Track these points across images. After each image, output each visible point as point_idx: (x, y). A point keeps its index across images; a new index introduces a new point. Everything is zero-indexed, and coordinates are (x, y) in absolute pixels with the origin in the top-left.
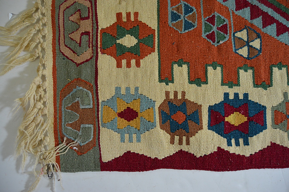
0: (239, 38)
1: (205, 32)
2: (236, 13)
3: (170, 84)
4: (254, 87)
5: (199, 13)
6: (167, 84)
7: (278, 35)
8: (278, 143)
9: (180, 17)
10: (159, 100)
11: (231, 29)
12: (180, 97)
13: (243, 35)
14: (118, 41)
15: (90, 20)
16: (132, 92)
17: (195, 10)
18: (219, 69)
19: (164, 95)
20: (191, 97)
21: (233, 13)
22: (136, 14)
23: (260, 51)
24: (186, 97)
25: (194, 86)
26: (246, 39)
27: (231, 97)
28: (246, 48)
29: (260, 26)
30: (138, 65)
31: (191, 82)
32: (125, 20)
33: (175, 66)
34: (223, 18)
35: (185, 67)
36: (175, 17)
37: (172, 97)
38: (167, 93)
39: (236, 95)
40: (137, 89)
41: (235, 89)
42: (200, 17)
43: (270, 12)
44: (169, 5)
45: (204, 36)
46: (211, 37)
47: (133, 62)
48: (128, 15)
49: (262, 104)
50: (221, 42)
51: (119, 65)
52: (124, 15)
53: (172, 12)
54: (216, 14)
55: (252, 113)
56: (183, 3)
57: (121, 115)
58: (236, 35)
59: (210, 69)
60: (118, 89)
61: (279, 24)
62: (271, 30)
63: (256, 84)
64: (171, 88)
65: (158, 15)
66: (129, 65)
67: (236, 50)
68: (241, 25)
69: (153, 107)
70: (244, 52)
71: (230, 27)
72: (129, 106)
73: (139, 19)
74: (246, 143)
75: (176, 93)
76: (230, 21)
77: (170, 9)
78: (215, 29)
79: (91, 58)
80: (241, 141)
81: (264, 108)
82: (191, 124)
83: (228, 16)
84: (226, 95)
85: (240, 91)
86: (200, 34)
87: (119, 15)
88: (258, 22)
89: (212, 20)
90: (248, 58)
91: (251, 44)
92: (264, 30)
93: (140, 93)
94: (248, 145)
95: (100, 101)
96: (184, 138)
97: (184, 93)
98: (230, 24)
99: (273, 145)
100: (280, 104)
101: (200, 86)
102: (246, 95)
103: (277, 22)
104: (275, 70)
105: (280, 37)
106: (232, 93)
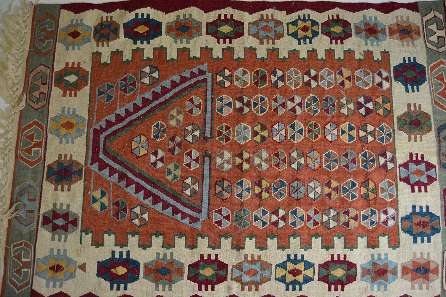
88: (158, 89)
106: (139, 44)
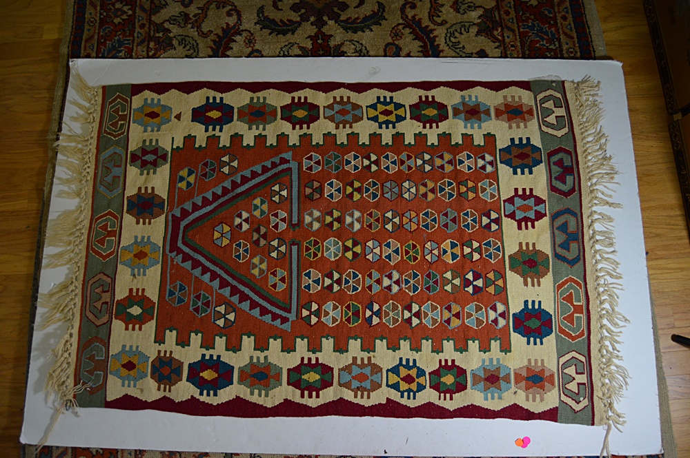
0: (219, 312)
1: (193, 306)
2: (219, 291)
3: (162, 345)
4: (226, 350)
5: (190, 291)
6: (160, 345)
7: (250, 310)
8: (242, 396)
9: (175, 294)
10: (153, 356)
11: (212, 305)
12: (168, 355)
13: (222, 309)
14: (128, 310)
15: (110, 293)
16: (134, 349)
17: (187, 288)
18: (200, 335)
19: (157, 353)
20: (176, 356)
21: (216, 291)
22: (143, 290)
23: (233, 322)
24: (173, 356)
25: (179, 347)
26: (223, 313)
27: (207, 357)
28: (223, 319)
29: (237, 302)
30: (140, 329)
31: (177, 344)
32: (134, 294)
33: (167, 331)
34: (207, 295)
35: (174, 332)
36: (171, 293)
37: (162, 354)
38: (159, 352)
39: (211, 356)
40: (137, 347)
41: (211, 351)
42: (189, 294)
43: (247, 291)
44: (168, 284)
45: (191, 309)
46: (197, 310)
47: (137, 326)
48: (138, 290)
49: (231, 364)
50: (203, 315)
51: (127, 329)
52: (135, 290)
53: (170, 290)
54: (202, 292)
55: (221, 371)
56: (178, 282)
57: (123, 366)
58: (216, 309)
59: (193, 335)
60: (124, 346)
61: (252, 301)
62: (245, 305)
63: (227, 349)
64: (162, 347)
65: (159, 291)
66: (133, 329)
67: (214, 321)
68: (221, 301)
69: (148, 361)
70: (221, 322)
71: (212, 302)
72: (130, 359)
73: (145, 294)
74: (215, 395)
75: (165, 352)
76: (212, 298)
77: (168, 287)
78: (200, 304)
79: (107, 322)
80: (212, 392)
81: (233, 367)
82: (174, 376)
83: (212, 295)
84: (204, 356)
85: (215, 353)
86: (189, 307)
87: (131, 290)
88: (235, 299)
89: (198, 297)
90: (224, 328)
91: (227, 316)
92: (239, 306)
93: (139, 350)
94: (217, 396)
95: (110, 355)
96: (168, 387)
97: (171, 352)
98: (213, 300)
99: (238, 398)
100: (246, 365)
101: (184, 347)
102: (219, 357)
103: (251, 299)
104: (245, 337)
105: (252, 311)
106: (208, 354)
